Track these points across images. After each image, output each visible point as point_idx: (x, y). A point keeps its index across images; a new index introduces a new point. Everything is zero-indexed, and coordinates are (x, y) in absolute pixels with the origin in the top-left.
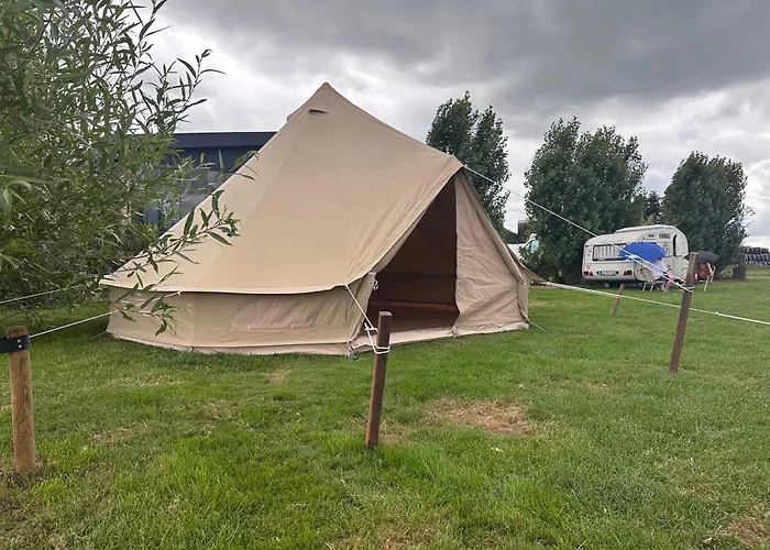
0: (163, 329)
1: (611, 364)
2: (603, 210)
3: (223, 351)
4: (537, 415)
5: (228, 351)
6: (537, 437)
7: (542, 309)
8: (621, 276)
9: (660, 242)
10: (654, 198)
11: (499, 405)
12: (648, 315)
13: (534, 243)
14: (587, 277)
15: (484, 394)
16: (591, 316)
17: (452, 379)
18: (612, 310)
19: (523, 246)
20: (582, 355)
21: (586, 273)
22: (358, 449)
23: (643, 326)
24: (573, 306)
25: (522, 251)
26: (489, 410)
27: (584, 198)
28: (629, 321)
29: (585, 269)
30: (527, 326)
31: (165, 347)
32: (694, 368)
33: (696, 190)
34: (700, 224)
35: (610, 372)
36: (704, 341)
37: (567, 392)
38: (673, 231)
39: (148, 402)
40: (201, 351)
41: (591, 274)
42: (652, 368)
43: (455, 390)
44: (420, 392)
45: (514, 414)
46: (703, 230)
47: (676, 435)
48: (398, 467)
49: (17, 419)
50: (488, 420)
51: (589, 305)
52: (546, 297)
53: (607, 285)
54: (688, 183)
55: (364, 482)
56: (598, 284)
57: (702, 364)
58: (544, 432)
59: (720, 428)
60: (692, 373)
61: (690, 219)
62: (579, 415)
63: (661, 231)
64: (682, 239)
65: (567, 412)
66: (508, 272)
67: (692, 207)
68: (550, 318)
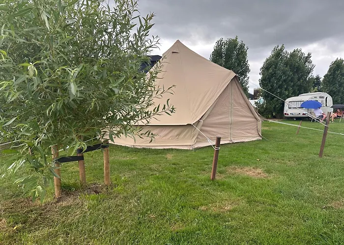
0: (151, 141)
1: (295, 154)
2: (293, 86)
3: (145, 147)
4: (268, 171)
5: (147, 147)
6: (269, 178)
7: (266, 131)
8: (301, 115)
9: (320, 100)
10: (318, 78)
11: (254, 168)
12: (312, 134)
13: (261, 100)
14: (286, 116)
15: (247, 164)
16: (288, 134)
17: (235, 159)
18: (297, 132)
19: (256, 101)
20: (284, 150)
21: (286, 114)
22: (209, 180)
23: (310, 139)
24: (280, 129)
25: (256, 103)
26: (250, 170)
27: (285, 81)
28: (304, 136)
29: (285, 112)
30: (261, 138)
31: (123, 145)
32: (329, 156)
33: (337, 76)
34: (339, 91)
35: (295, 157)
36: (335, 145)
37: (279, 164)
38: (326, 95)
39: (131, 165)
40: (136, 147)
41: (288, 114)
42: (311, 156)
43: (237, 163)
44: (224, 163)
45: (260, 171)
46: (341, 94)
47: (318, 179)
48: (224, 186)
49: (106, 169)
50: (250, 173)
51: (287, 129)
52: (268, 125)
53: (295, 119)
54: (334, 72)
55: (214, 190)
56: (291, 119)
57: (333, 155)
58: (271, 177)
59: (335, 177)
60: (328, 157)
61: (334, 89)
62: (284, 172)
63: (320, 95)
64: (330, 99)
65: (279, 171)
66: (253, 116)
67: (336, 83)
68: (270, 135)
